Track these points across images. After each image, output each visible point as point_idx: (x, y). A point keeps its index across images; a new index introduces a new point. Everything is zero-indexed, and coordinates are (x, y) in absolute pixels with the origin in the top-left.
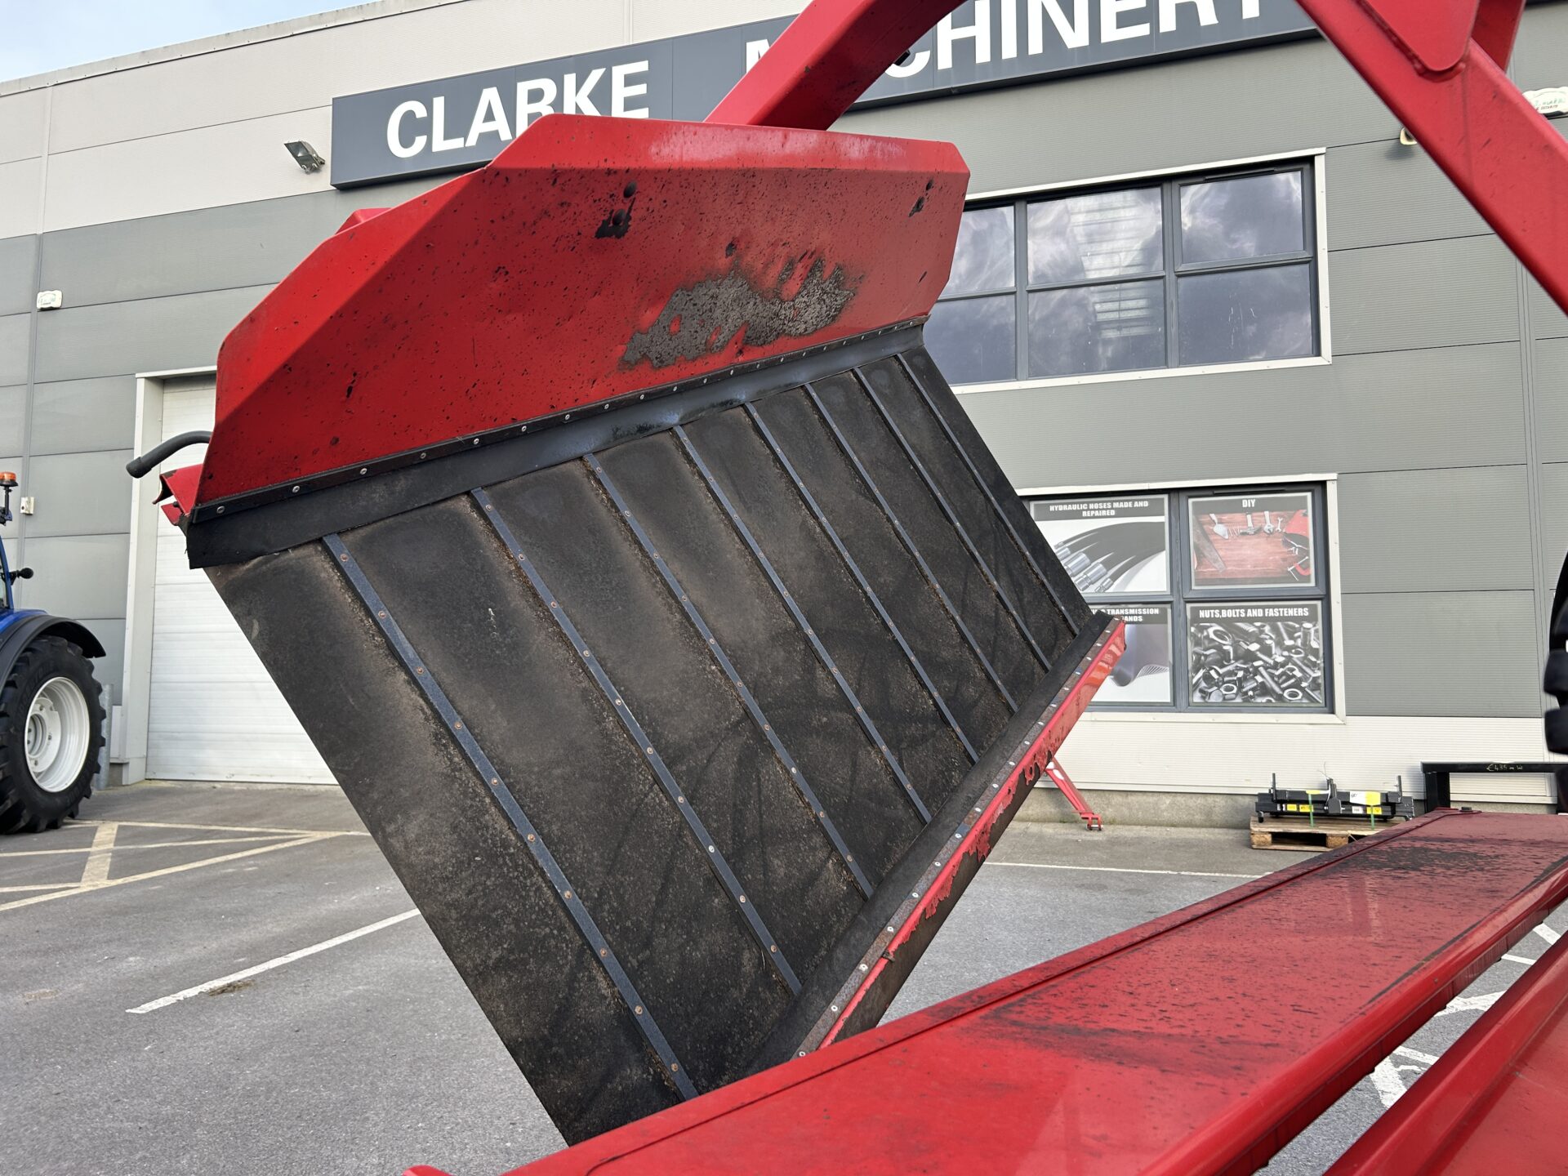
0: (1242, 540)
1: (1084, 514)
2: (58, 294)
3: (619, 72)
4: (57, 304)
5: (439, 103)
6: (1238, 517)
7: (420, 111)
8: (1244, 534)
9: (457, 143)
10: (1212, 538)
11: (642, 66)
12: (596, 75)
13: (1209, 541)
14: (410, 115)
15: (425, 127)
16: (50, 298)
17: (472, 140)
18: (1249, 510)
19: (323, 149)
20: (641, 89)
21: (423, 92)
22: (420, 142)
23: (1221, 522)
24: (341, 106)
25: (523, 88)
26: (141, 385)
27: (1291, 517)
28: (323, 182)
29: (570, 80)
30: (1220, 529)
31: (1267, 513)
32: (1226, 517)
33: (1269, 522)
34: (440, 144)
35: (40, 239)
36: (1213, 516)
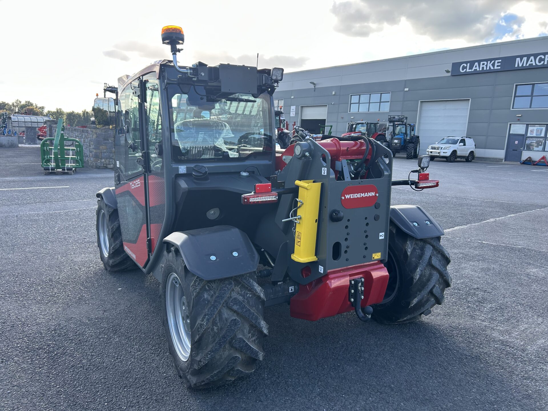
2: (408, 89)
3: (497, 61)
4: (408, 90)
5: (468, 64)
7: (465, 65)
9: (470, 70)
11: (500, 61)
12: (493, 61)
14: (464, 66)
15: (466, 68)
16: (407, 89)
17: (473, 70)
19: (450, 70)
20: (500, 64)
21: (466, 63)
22: (465, 70)
24: (454, 64)
25: (482, 63)
26: (419, 102)
28: (449, 74)
29: (489, 62)
34: (468, 70)
35: (406, 81)
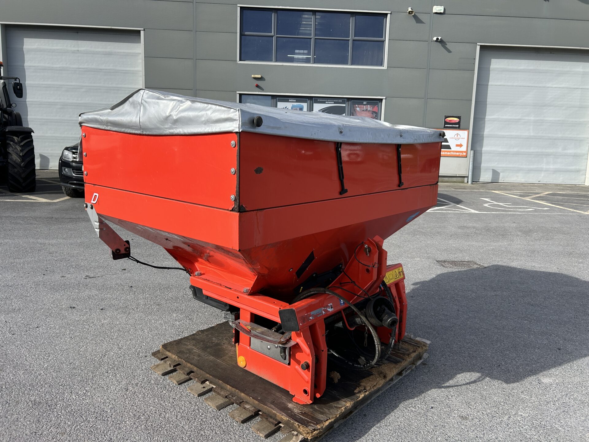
0: (363, 112)
1: (326, 102)
6: (362, 106)
8: (363, 110)
10: (356, 111)
13: (355, 112)
18: (365, 105)
23: (358, 107)
27: (374, 107)
30: (358, 109)
31: (369, 106)
32: (359, 106)
33: (369, 108)
36: (357, 105)
